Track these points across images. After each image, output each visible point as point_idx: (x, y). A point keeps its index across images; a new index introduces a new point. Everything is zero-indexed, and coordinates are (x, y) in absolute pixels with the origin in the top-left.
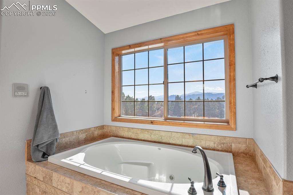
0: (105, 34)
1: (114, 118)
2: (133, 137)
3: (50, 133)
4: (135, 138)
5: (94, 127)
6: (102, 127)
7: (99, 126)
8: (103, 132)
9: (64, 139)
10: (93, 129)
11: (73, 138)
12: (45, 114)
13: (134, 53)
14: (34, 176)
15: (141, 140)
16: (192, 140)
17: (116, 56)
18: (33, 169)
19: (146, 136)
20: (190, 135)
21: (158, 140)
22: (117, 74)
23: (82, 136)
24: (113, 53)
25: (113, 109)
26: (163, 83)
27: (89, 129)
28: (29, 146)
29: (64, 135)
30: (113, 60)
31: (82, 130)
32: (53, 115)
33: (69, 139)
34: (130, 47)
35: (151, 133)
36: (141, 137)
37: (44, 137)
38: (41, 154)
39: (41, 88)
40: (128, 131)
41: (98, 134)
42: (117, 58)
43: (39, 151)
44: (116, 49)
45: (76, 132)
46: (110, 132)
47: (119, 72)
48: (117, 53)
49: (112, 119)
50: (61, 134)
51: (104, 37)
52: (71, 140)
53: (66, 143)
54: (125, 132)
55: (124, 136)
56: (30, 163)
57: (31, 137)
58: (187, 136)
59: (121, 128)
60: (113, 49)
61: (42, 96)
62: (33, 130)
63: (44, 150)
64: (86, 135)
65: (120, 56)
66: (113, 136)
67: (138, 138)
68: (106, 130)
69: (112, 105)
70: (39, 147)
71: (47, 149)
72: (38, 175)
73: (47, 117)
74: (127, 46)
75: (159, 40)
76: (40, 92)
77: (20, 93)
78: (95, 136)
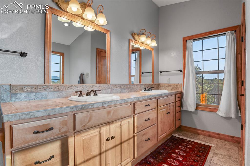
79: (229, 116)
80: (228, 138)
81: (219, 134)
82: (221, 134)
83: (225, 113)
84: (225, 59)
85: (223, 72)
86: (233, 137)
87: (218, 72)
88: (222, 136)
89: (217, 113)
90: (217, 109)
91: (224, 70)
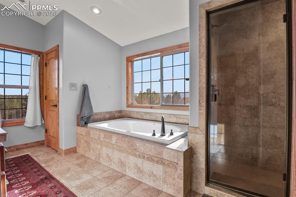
0: (122, 47)
1: (128, 105)
2: (140, 118)
3: (89, 111)
4: (141, 118)
5: (115, 111)
6: (121, 112)
7: (118, 111)
8: (121, 115)
9: (96, 117)
10: (114, 112)
11: (101, 116)
12: (86, 100)
13: (142, 59)
14: (81, 134)
15: (145, 120)
16: (175, 119)
17: (129, 62)
18: (80, 130)
19: (148, 117)
20: (174, 116)
21: (155, 120)
22: (130, 75)
23: (107, 116)
24: (127, 60)
25: (127, 99)
26: (159, 80)
27: (112, 112)
28: (78, 118)
29: (96, 114)
30: (127, 65)
31: (107, 112)
32: (90, 101)
33: (99, 117)
34: (138, 56)
35: (151, 115)
36: (145, 117)
37: (86, 113)
38: (84, 122)
39: (83, 85)
40: (137, 114)
41: (117, 116)
42: (130, 64)
43: (83, 120)
44: (129, 57)
45: (103, 113)
46: (125, 115)
47: (131, 73)
48: (130, 60)
49: (127, 106)
50: (94, 113)
51: (121, 49)
52: (101, 117)
53: (97, 119)
54: (135, 115)
55: (135, 117)
56: (79, 127)
57: (78, 113)
58: (172, 116)
59: (132, 112)
60: (127, 58)
61: (84, 89)
62: (80, 108)
63: (85, 120)
64: (110, 116)
65: (132, 62)
66: (127, 118)
67: (143, 118)
68: (123, 114)
69: (127, 96)
70: (83, 118)
71: (87, 120)
72: (83, 133)
73: (87, 102)
74: (136, 55)
75: (156, 51)
76: (83, 87)
77: (73, 88)
78: (115, 117)
79: (35, 125)
80: (34, 144)
81: (26, 144)
82: (28, 143)
83: (32, 124)
84: (29, 76)
85: (27, 87)
86: (38, 142)
87: (22, 87)
88: (29, 145)
89: (24, 125)
90: (24, 122)
91: (28, 86)
